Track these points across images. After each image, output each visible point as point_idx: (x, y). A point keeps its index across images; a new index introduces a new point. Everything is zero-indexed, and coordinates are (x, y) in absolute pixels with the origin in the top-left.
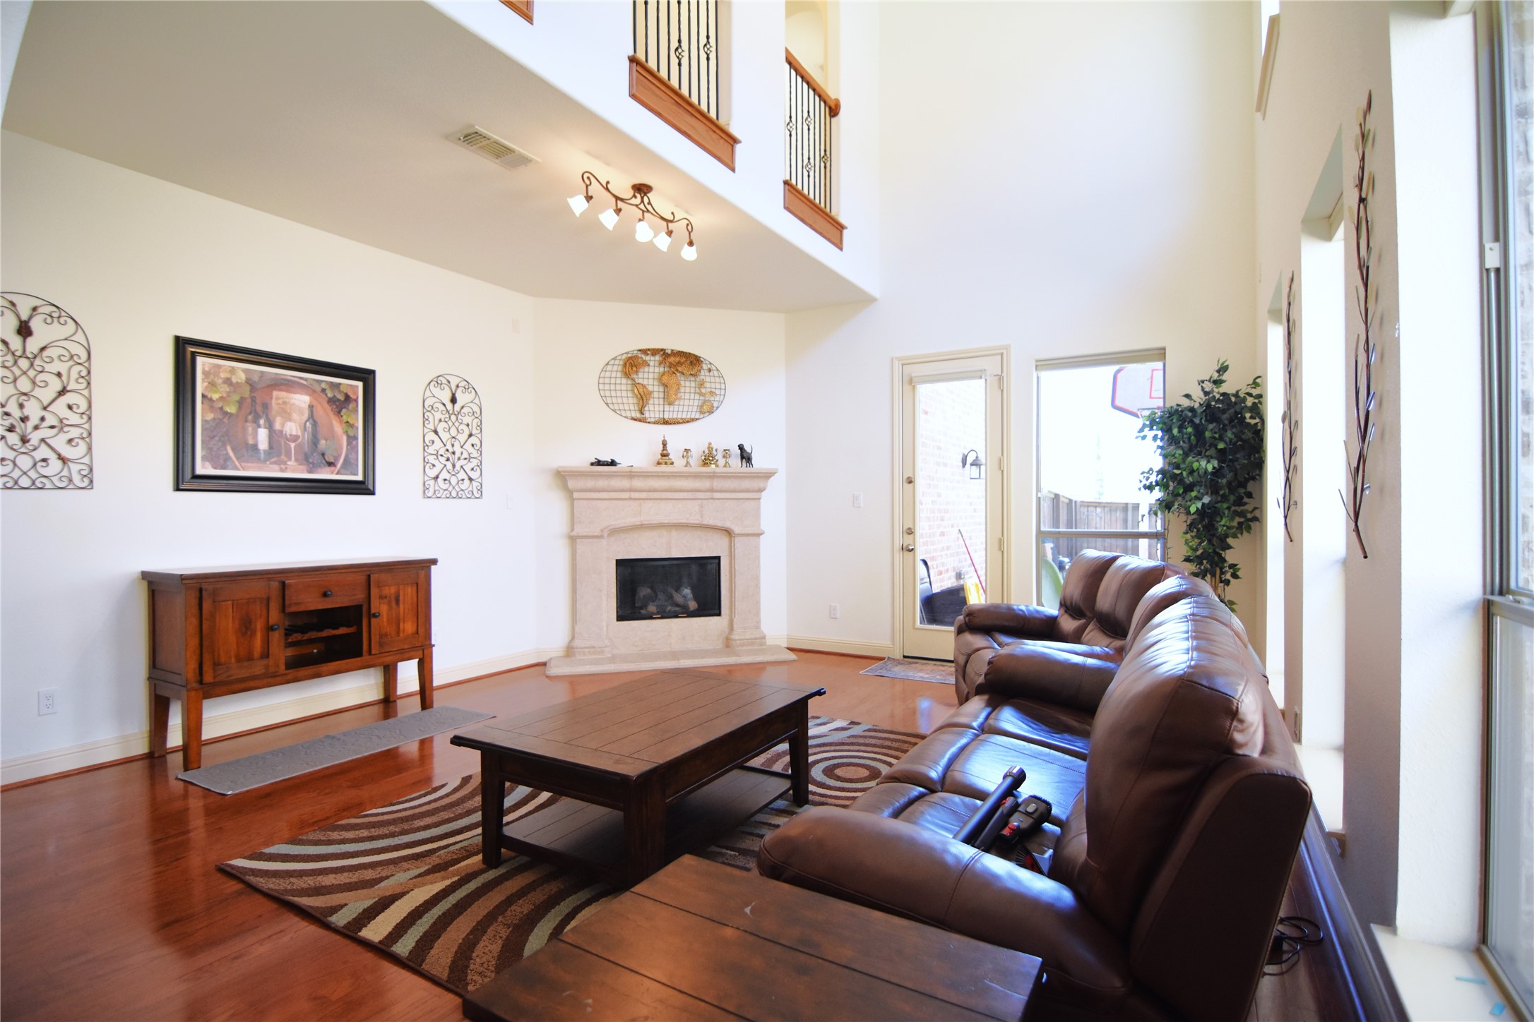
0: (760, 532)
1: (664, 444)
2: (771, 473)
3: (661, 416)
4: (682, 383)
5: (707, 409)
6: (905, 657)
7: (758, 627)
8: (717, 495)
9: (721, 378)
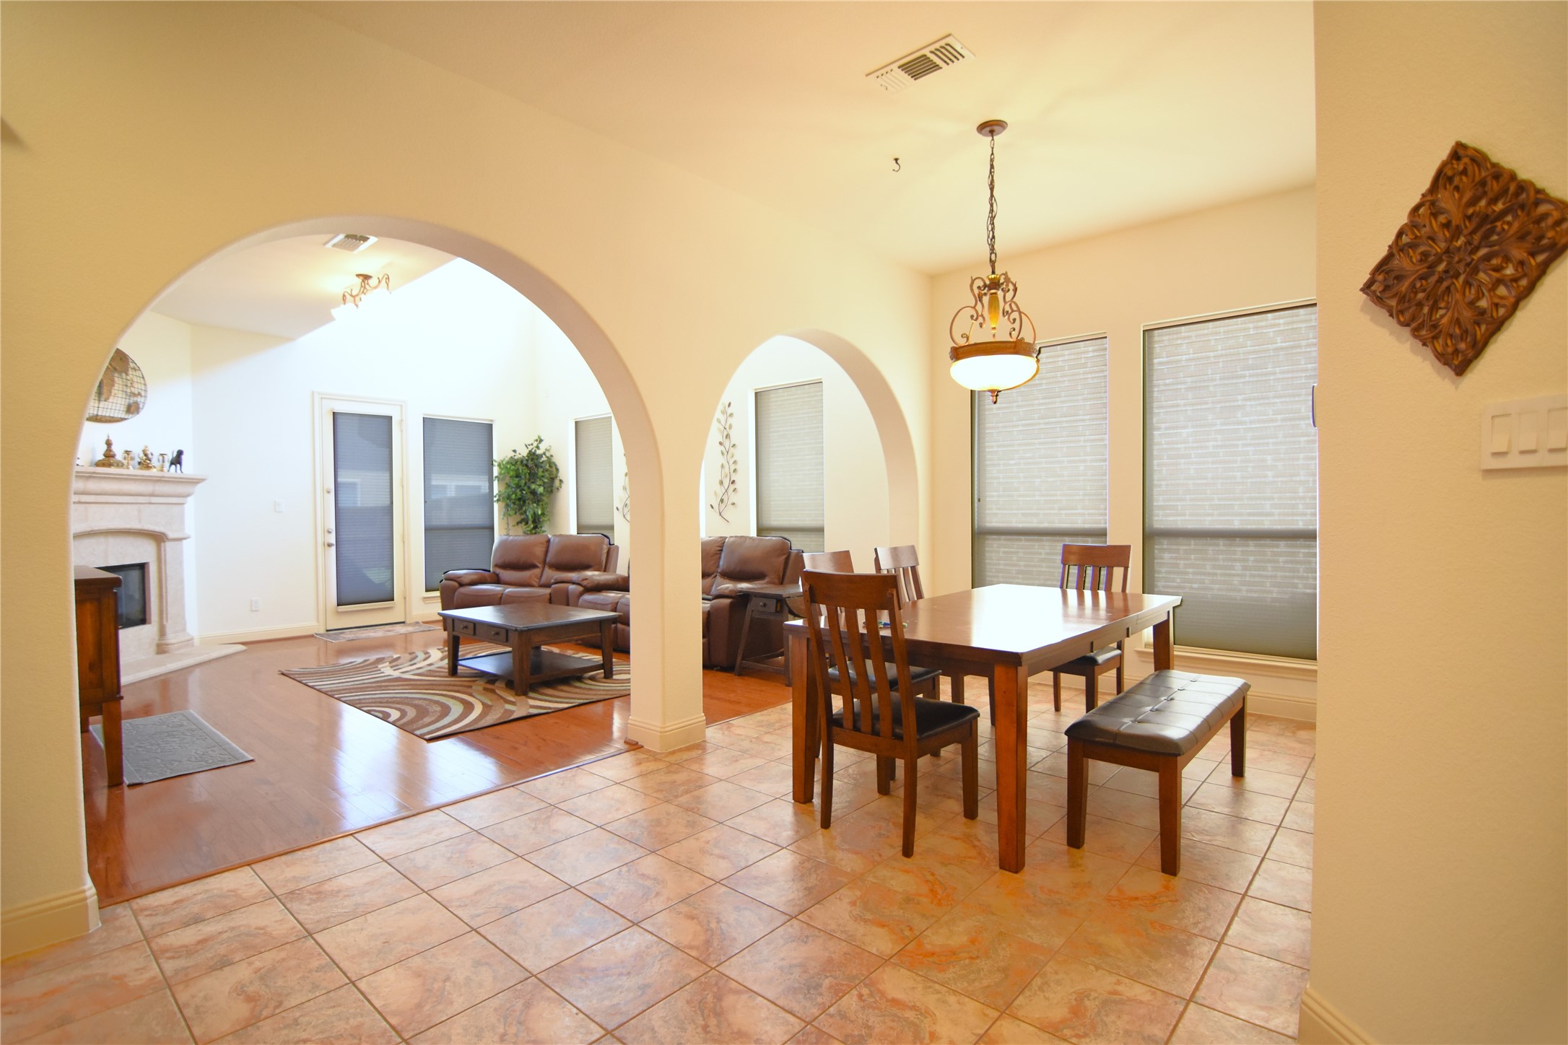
0: (185, 536)
1: (109, 443)
2: (199, 479)
3: (95, 413)
4: (116, 379)
5: (132, 409)
6: (327, 631)
7: (184, 630)
8: (154, 500)
9: (142, 379)
